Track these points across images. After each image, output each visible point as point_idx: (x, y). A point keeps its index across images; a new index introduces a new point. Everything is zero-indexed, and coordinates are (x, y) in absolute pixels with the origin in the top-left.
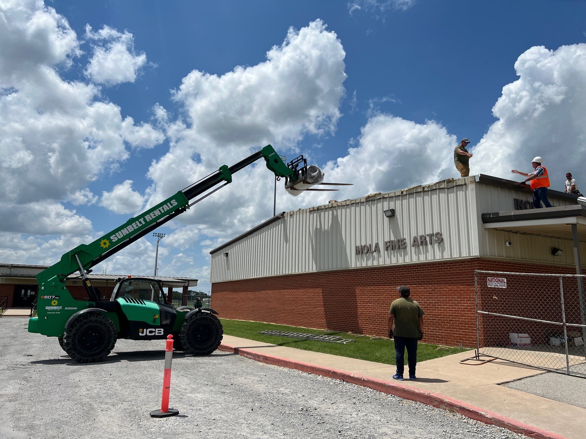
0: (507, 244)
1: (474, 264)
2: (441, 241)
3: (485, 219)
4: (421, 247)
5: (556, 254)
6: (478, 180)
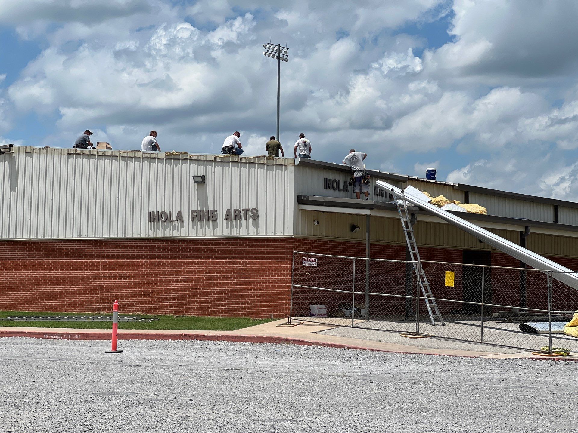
0: (316, 223)
3: (300, 200)
4: (234, 221)
5: (354, 231)
6: (297, 163)
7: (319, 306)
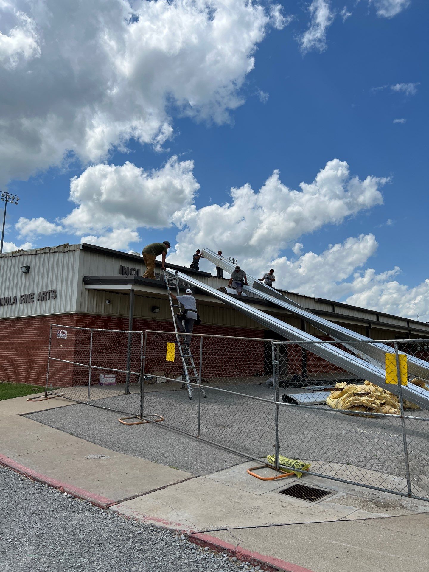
0: (107, 302)
1: (74, 318)
2: (55, 297)
3: (87, 281)
5: (154, 311)
6: (81, 248)
7: (106, 376)
